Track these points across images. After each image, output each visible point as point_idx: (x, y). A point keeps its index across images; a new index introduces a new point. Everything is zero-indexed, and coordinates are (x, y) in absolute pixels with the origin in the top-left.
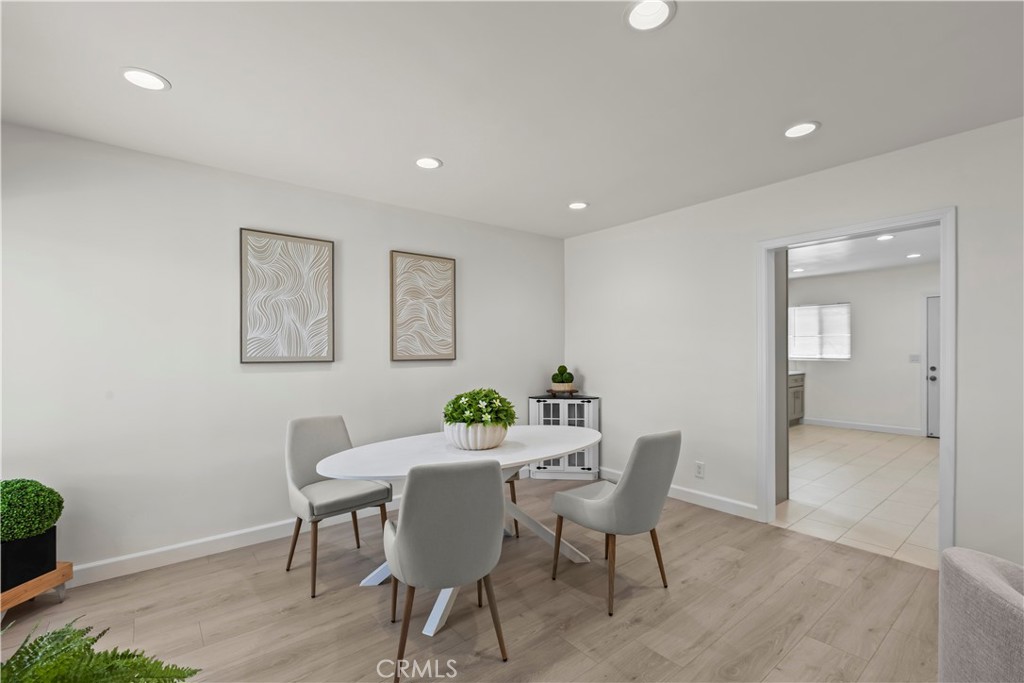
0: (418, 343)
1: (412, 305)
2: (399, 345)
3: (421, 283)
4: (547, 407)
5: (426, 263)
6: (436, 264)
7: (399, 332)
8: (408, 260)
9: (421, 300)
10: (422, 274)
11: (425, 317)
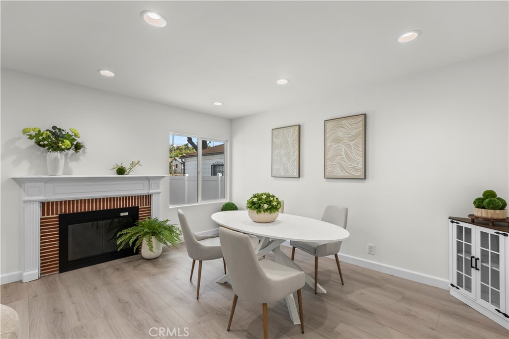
0: (338, 169)
1: (334, 148)
2: (328, 170)
3: (341, 134)
4: (460, 229)
5: (344, 122)
6: (350, 120)
7: (328, 163)
8: (333, 123)
9: (340, 144)
10: (341, 129)
11: (343, 154)
